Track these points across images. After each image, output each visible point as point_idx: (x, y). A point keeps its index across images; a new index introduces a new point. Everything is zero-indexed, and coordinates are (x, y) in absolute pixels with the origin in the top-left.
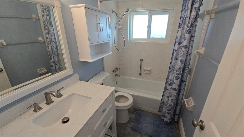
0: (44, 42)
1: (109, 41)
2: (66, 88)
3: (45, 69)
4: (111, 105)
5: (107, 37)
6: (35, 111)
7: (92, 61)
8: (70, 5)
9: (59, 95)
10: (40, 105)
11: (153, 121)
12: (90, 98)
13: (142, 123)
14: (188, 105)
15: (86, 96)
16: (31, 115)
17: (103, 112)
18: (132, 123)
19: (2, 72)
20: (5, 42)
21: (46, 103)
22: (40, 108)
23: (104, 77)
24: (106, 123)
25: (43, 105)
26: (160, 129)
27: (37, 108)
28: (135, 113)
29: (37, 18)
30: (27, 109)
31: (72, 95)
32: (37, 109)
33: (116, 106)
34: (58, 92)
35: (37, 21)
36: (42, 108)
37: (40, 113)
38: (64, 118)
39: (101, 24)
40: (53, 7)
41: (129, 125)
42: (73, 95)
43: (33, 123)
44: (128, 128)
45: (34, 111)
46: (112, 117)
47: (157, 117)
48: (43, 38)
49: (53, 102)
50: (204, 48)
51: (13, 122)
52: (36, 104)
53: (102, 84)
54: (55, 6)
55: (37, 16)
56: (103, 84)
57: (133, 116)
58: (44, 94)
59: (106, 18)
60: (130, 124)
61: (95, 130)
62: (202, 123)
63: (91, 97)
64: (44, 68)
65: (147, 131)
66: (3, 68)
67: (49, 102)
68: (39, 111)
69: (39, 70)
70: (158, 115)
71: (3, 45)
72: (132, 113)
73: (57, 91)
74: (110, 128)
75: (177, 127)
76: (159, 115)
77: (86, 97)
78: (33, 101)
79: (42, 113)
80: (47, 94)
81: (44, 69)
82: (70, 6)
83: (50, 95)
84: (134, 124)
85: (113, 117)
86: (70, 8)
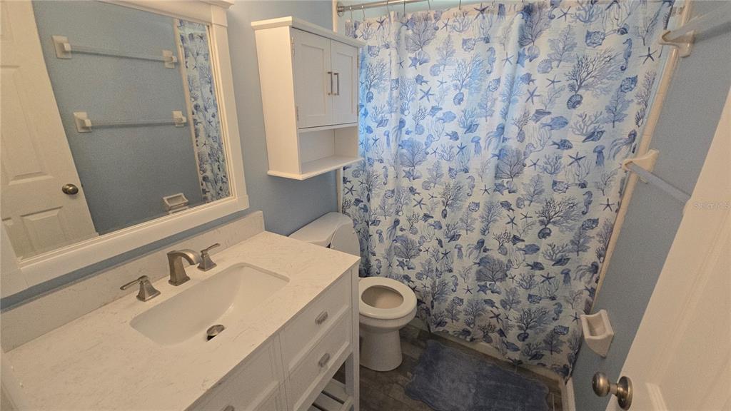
0: (187, 124)
1: (355, 125)
2: (227, 247)
3: (184, 197)
4: (346, 307)
5: (352, 112)
6: (141, 297)
7: (300, 177)
8: (253, 21)
9: (205, 264)
10: (156, 286)
11: (475, 377)
12: (287, 280)
13: (439, 377)
14: (592, 335)
15: (275, 273)
16: (130, 306)
17: (320, 321)
18: (409, 374)
19: (74, 195)
20: (88, 118)
21: (170, 282)
22: (154, 292)
23: (336, 227)
24: (327, 358)
25: (162, 284)
26: (496, 404)
27: (146, 291)
28: (423, 344)
29: (175, 59)
30: (122, 288)
31: (241, 266)
32: (146, 294)
33: (360, 314)
34: (202, 256)
35: (174, 67)
36: (160, 293)
37: (152, 302)
38: (213, 327)
39: (335, 74)
40: (208, 26)
41: (401, 378)
42: (243, 267)
43: (133, 327)
44: (395, 385)
45: (138, 297)
46: (347, 344)
47: (490, 365)
48: (185, 114)
49: (187, 279)
50: (653, 152)
51: (83, 319)
52: (144, 279)
53: (329, 247)
54: (213, 22)
55: (173, 55)
56: (332, 246)
57: (416, 353)
58: (168, 254)
59: (352, 58)
60: (405, 375)
61: (290, 368)
62: (626, 388)
63: (288, 276)
64: (182, 194)
65: (454, 404)
66: (79, 186)
67: (178, 278)
68: (152, 298)
69: (168, 200)
70: (495, 359)
71: (85, 127)
72: (413, 343)
73: (202, 252)
74: (340, 376)
75: (555, 404)
76: (499, 360)
77: (275, 275)
78: (140, 271)
79: (156, 304)
80: (173, 256)
81: (180, 196)
82: (254, 24)
83: (183, 258)
84: (414, 378)
85: (349, 345)
86: (254, 29)
